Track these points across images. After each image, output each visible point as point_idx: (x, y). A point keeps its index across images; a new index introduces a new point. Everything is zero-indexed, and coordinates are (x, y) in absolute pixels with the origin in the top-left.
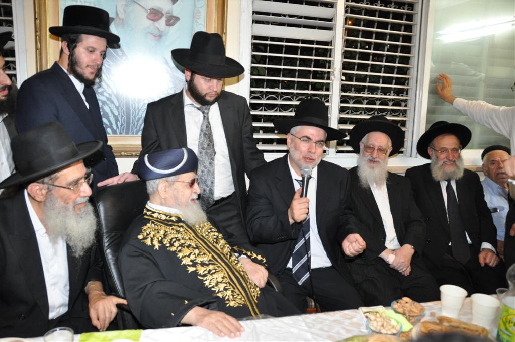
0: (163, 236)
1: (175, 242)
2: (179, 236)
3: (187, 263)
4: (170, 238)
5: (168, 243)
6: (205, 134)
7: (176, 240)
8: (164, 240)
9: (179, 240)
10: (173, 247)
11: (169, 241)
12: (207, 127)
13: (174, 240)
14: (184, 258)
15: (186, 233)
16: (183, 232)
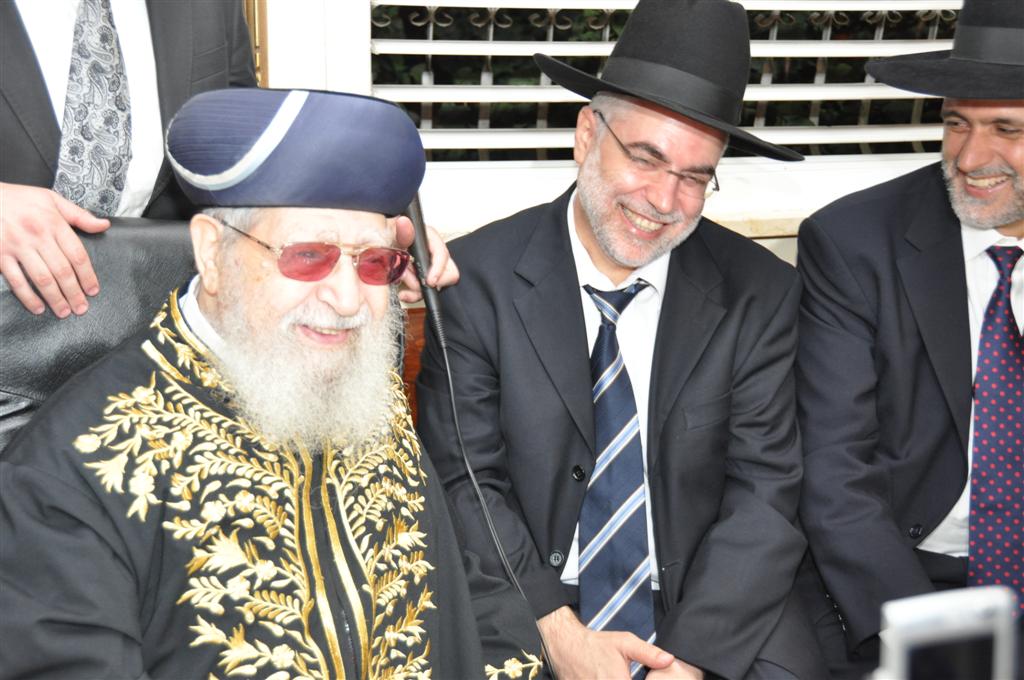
0: (177, 462)
1: (213, 497)
2: (247, 470)
3: (203, 604)
4: (205, 476)
5: (187, 496)
6: (96, 69)
7: (221, 490)
8: (177, 478)
9: (231, 494)
10: (195, 522)
11: (196, 487)
12: (104, 38)
13: (215, 485)
14: (204, 579)
15: (281, 461)
16: (272, 458)
